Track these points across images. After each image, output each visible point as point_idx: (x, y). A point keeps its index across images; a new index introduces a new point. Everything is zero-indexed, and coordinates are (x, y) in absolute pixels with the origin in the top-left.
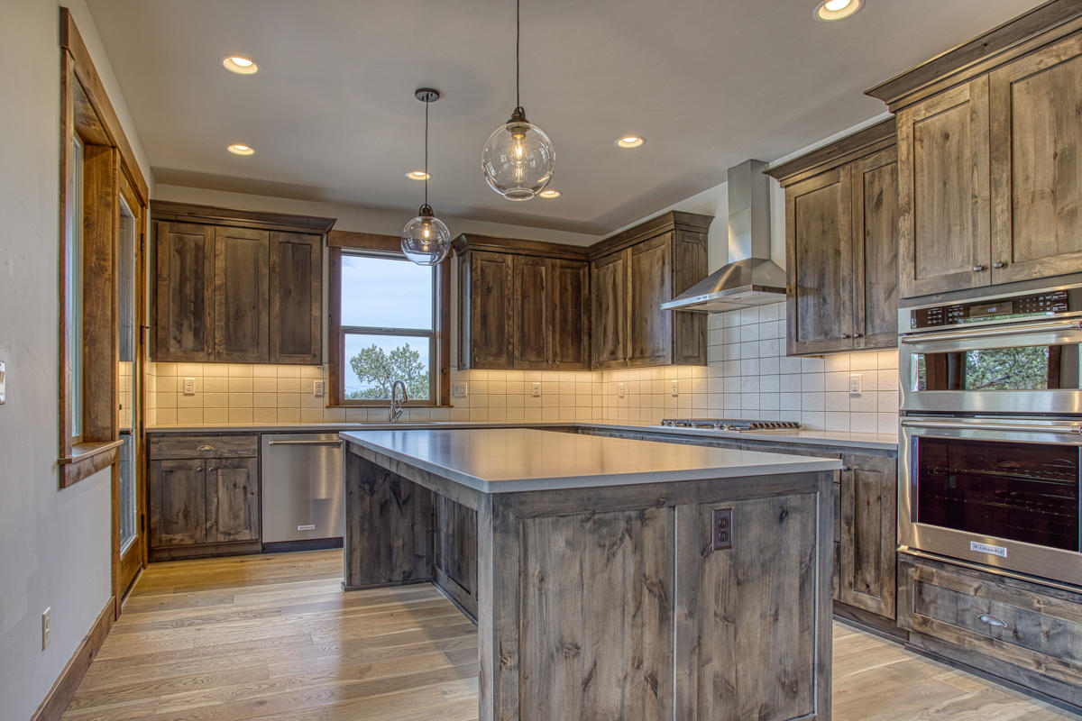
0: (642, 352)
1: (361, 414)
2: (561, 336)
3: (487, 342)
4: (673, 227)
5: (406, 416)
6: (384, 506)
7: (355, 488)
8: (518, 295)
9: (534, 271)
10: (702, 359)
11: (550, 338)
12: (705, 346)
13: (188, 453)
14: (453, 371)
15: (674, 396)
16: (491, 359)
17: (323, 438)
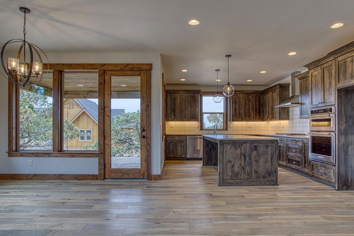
0: (273, 117)
1: (207, 132)
2: (255, 113)
3: (236, 115)
4: (279, 87)
5: (217, 132)
6: (210, 150)
7: (205, 146)
8: (244, 104)
9: (248, 98)
10: (288, 118)
11: (252, 113)
12: (289, 115)
13: (173, 139)
14: (228, 122)
15: (283, 128)
16: (237, 119)
17: (199, 137)
